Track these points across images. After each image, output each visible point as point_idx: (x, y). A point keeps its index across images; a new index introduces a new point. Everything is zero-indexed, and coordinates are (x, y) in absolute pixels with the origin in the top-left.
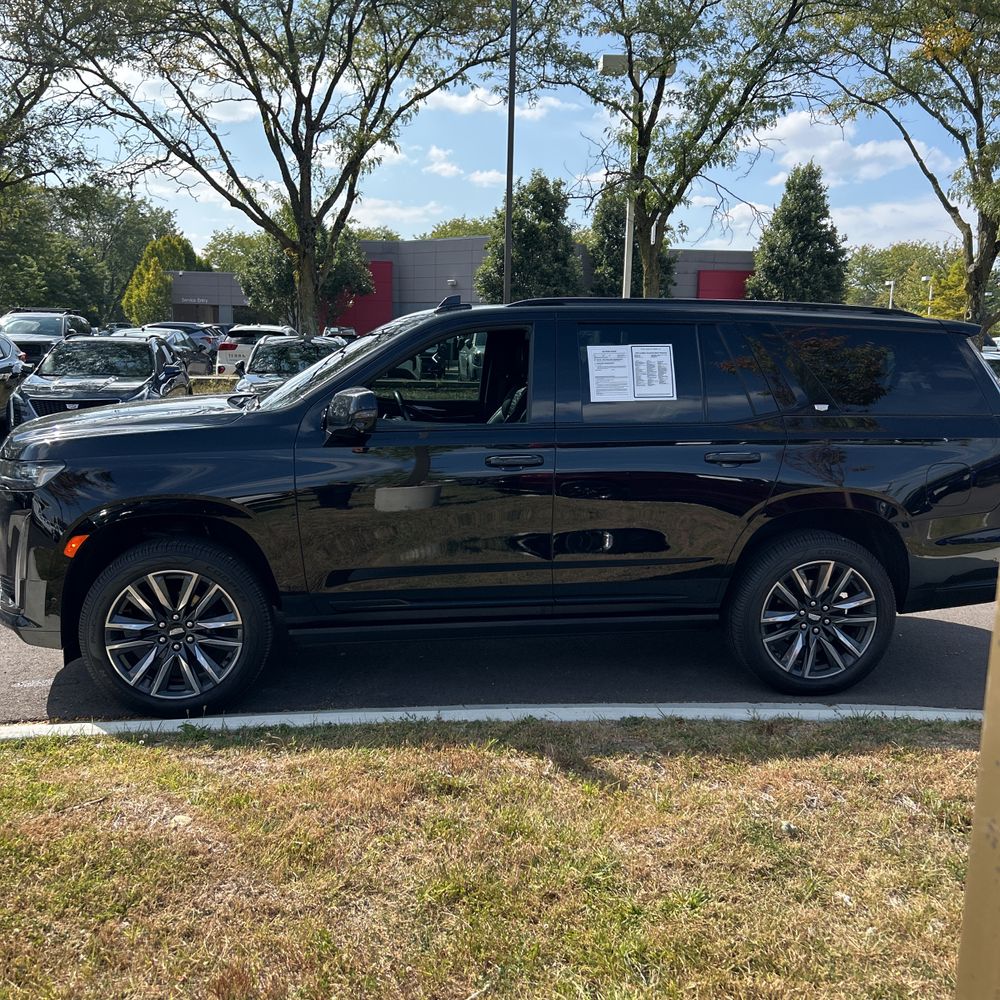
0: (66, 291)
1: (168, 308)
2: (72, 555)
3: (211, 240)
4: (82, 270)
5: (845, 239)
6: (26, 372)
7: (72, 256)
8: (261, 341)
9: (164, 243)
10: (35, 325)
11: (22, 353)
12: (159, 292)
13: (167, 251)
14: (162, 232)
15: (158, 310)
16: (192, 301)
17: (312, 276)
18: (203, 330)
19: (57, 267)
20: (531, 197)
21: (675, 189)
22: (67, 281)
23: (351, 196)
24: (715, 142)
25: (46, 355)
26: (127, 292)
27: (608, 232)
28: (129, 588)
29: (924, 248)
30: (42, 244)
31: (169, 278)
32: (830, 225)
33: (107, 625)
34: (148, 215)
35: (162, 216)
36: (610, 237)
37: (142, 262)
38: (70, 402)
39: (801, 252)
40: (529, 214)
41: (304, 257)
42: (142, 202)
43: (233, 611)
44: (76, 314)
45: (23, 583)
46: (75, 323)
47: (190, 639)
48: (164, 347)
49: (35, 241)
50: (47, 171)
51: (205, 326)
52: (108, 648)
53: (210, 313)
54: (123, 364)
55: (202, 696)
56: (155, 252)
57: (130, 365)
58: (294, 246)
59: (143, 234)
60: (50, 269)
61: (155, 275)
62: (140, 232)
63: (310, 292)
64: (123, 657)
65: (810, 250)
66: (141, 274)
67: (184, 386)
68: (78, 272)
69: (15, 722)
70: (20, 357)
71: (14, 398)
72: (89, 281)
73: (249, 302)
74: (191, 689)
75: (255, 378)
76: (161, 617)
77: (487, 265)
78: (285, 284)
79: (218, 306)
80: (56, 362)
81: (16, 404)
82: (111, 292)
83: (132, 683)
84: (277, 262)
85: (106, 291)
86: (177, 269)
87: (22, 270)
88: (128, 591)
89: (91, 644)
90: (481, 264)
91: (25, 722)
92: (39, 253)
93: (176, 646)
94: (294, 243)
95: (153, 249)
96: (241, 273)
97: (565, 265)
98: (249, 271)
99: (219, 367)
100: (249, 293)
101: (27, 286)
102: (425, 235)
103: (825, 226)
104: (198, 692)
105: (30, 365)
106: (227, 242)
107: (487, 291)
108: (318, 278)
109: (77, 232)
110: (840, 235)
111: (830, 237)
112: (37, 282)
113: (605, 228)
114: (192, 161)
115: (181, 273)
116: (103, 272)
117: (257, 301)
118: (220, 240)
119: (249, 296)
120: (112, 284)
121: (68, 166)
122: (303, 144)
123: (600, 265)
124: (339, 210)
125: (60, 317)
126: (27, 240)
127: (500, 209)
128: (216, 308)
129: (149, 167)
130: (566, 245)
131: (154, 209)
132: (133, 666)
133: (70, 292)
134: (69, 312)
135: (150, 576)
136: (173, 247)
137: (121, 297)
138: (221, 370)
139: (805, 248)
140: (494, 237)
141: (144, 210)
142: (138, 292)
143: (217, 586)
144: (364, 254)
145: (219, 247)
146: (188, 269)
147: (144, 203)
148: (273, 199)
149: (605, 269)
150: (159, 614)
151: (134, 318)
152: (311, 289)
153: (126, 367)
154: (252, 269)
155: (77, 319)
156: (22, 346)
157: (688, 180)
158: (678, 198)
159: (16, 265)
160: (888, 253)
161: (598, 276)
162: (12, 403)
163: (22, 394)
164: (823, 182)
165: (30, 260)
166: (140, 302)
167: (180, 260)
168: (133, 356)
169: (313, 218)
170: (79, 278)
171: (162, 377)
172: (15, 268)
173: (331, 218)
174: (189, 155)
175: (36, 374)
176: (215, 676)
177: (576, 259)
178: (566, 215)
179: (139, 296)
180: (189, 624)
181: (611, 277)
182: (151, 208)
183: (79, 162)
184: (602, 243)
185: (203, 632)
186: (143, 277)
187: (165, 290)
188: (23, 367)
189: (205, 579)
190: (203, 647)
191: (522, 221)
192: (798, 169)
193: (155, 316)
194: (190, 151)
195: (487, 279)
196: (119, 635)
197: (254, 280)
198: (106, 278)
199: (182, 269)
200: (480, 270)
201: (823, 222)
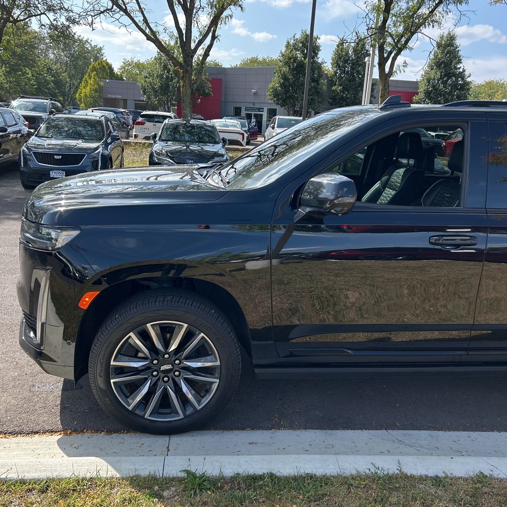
0: (46, 88)
1: (101, 100)
2: (85, 307)
3: (122, 64)
4: (55, 77)
5: (469, 77)
6: (29, 135)
7: (49, 69)
8: (166, 121)
9: (99, 64)
10: (32, 106)
11: (27, 123)
12: (96, 91)
13: (101, 69)
14: (96, 59)
15: (96, 101)
16: (113, 96)
17: (190, 84)
18: (122, 112)
19: (42, 75)
20: (301, 45)
21: (403, 40)
22: (47, 82)
23: (214, 38)
24: (430, 12)
25: (41, 125)
26: (79, 90)
27: (339, 66)
28: (131, 334)
29: (503, 84)
30: (34, 61)
31: (102, 84)
32: (462, 68)
33: (112, 363)
34: (90, 49)
35: (97, 50)
36: (340, 70)
37: (87, 74)
38: (56, 155)
39: (445, 83)
40: (299, 55)
41: (186, 72)
42: (87, 41)
43: (213, 353)
44: (55, 101)
45: (43, 325)
46: (54, 106)
47: (177, 373)
48: (109, 123)
49: (31, 60)
50: (42, 14)
51: (123, 110)
52: (112, 381)
53: (122, 103)
54: (85, 132)
55: (185, 420)
56: (94, 69)
57: (90, 133)
58: (181, 66)
59: (87, 59)
60: (38, 76)
61: (94, 82)
62: (85, 58)
63: (189, 93)
64: (123, 388)
65: (450, 82)
66: (86, 81)
67: (120, 146)
68: (53, 79)
69: (36, 433)
70: (25, 125)
71: (23, 150)
72: (58, 83)
73: (145, 98)
74: (177, 413)
75: (163, 144)
76: (155, 356)
77: (275, 82)
78: (165, 88)
79: (127, 100)
80: (48, 129)
81: (25, 155)
82: (70, 90)
83: (130, 408)
84: (161, 76)
85: (67, 89)
86: (105, 78)
87: (24, 75)
88: (130, 337)
89: (98, 377)
90: (271, 82)
91: (44, 433)
92: (33, 66)
93: (166, 379)
94: (181, 64)
95: (93, 67)
96: (141, 82)
97: (318, 84)
98: (145, 81)
99: (135, 135)
100: (145, 93)
101: (26, 84)
102: (237, 65)
103: (460, 68)
104: (182, 416)
105: (32, 131)
106: (130, 65)
107: (274, 97)
108: (193, 85)
109: (52, 56)
110: (467, 73)
111: (462, 75)
112: (32, 82)
113: (338, 64)
114: (125, 11)
115: (108, 81)
116: (65, 78)
117: (149, 98)
118: (127, 64)
119: (145, 95)
120: (70, 86)
121: (54, 10)
122: (188, 5)
123: (335, 85)
124: (206, 46)
125: (47, 102)
126: (26, 59)
127: (283, 51)
128: (125, 101)
129: (102, 12)
130: (319, 73)
131: (93, 45)
132: (131, 394)
133: (48, 89)
134: (51, 100)
135: (149, 325)
136: (103, 66)
137: (75, 93)
138: (136, 136)
139: (447, 81)
140: (280, 67)
141: (88, 46)
142: (85, 90)
143: (202, 334)
144: (208, 74)
145: (126, 68)
146: (111, 79)
147: (88, 42)
148: (168, 38)
149: (338, 87)
150: (153, 354)
151: (83, 105)
152: (189, 92)
153: (87, 134)
154: (147, 79)
155: (55, 104)
156: (27, 118)
157: (413, 34)
158: (405, 46)
159: (20, 73)
160: (483, 85)
161: (334, 91)
162: (22, 153)
163: (28, 148)
164: (458, 42)
165: (28, 71)
166: (86, 96)
167: (107, 74)
168: (91, 128)
169: (192, 50)
170: (53, 82)
171: (109, 140)
172: (20, 75)
173: (202, 50)
174: (124, 7)
175: (36, 136)
176: (196, 404)
177: (324, 81)
178: (319, 56)
179: (85, 93)
180: (177, 362)
181: (341, 92)
182: (91, 45)
183: (61, 8)
184: (336, 73)
185: (187, 369)
186: (87, 82)
187: (99, 90)
188: (28, 131)
189: (193, 329)
190: (187, 381)
191: (295, 59)
192: (443, 36)
193: (93, 104)
194: (124, 5)
195: (275, 90)
196: (121, 371)
197: (148, 86)
198: (67, 82)
199: (108, 79)
200: (271, 86)
201: (459, 66)
